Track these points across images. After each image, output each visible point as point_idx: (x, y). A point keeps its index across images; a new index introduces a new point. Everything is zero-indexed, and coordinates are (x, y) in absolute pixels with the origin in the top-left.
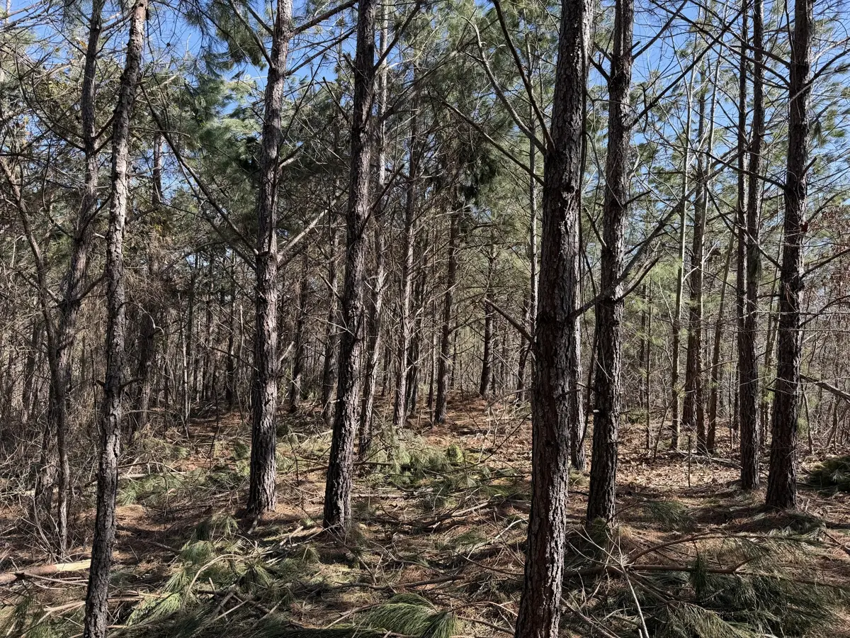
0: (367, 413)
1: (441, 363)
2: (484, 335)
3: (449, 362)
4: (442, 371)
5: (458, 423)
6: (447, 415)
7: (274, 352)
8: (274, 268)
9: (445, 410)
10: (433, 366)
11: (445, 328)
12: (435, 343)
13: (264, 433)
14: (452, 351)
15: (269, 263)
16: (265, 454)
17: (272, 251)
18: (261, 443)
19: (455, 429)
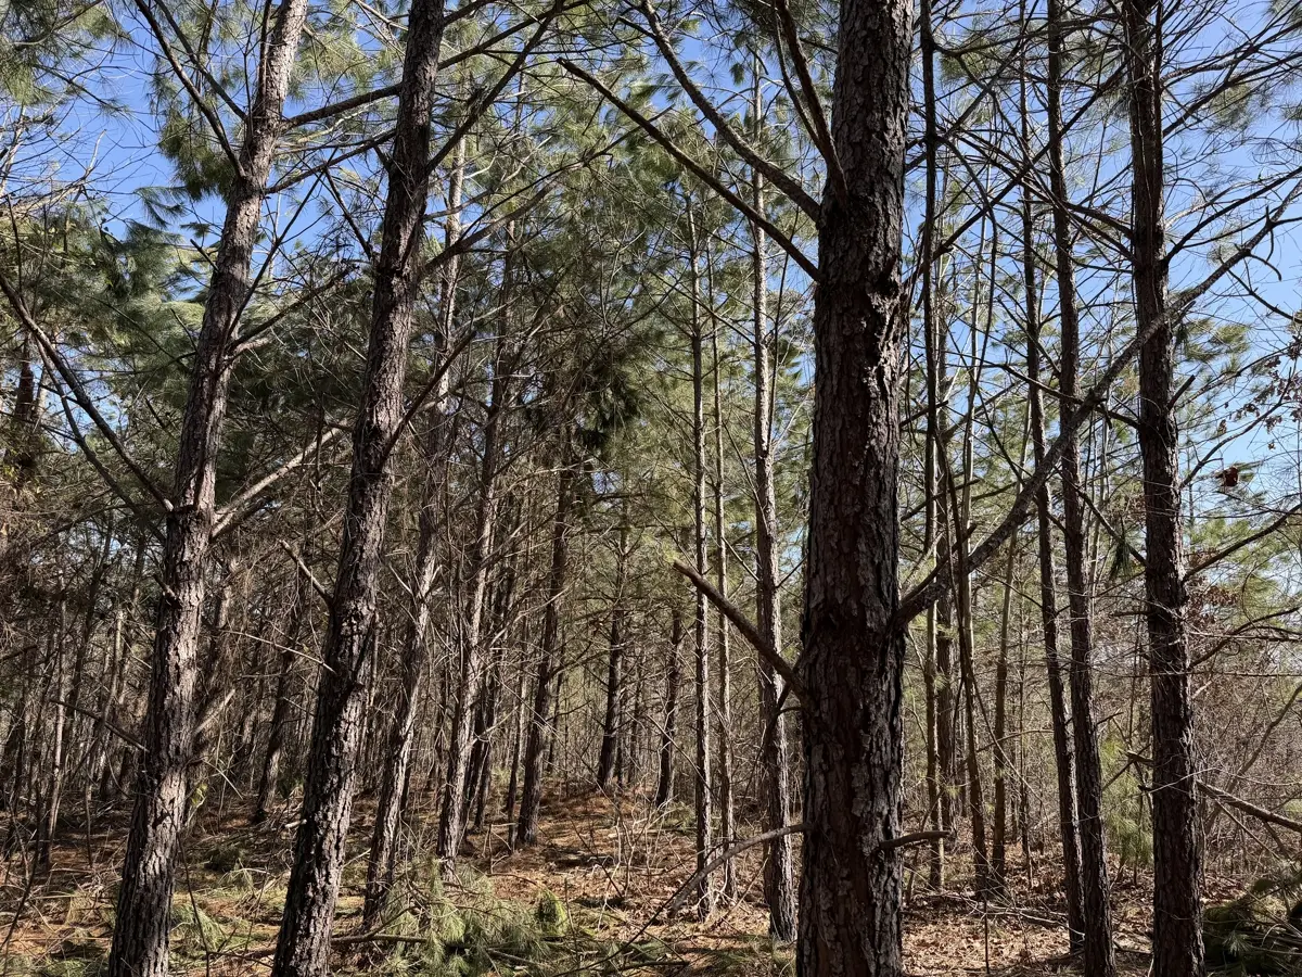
0: (386, 833)
1: (534, 733)
2: (606, 681)
3: (546, 730)
4: (534, 745)
5: (559, 842)
6: (540, 826)
7: (185, 711)
8: (204, 539)
9: (535, 818)
10: (518, 736)
11: (542, 667)
12: (523, 695)
13: (147, 888)
14: (552, 710)
15: (194, 529)
16: (145, 935)
17: (202, 505)
18: (137, 911)
19: (554, 855)
